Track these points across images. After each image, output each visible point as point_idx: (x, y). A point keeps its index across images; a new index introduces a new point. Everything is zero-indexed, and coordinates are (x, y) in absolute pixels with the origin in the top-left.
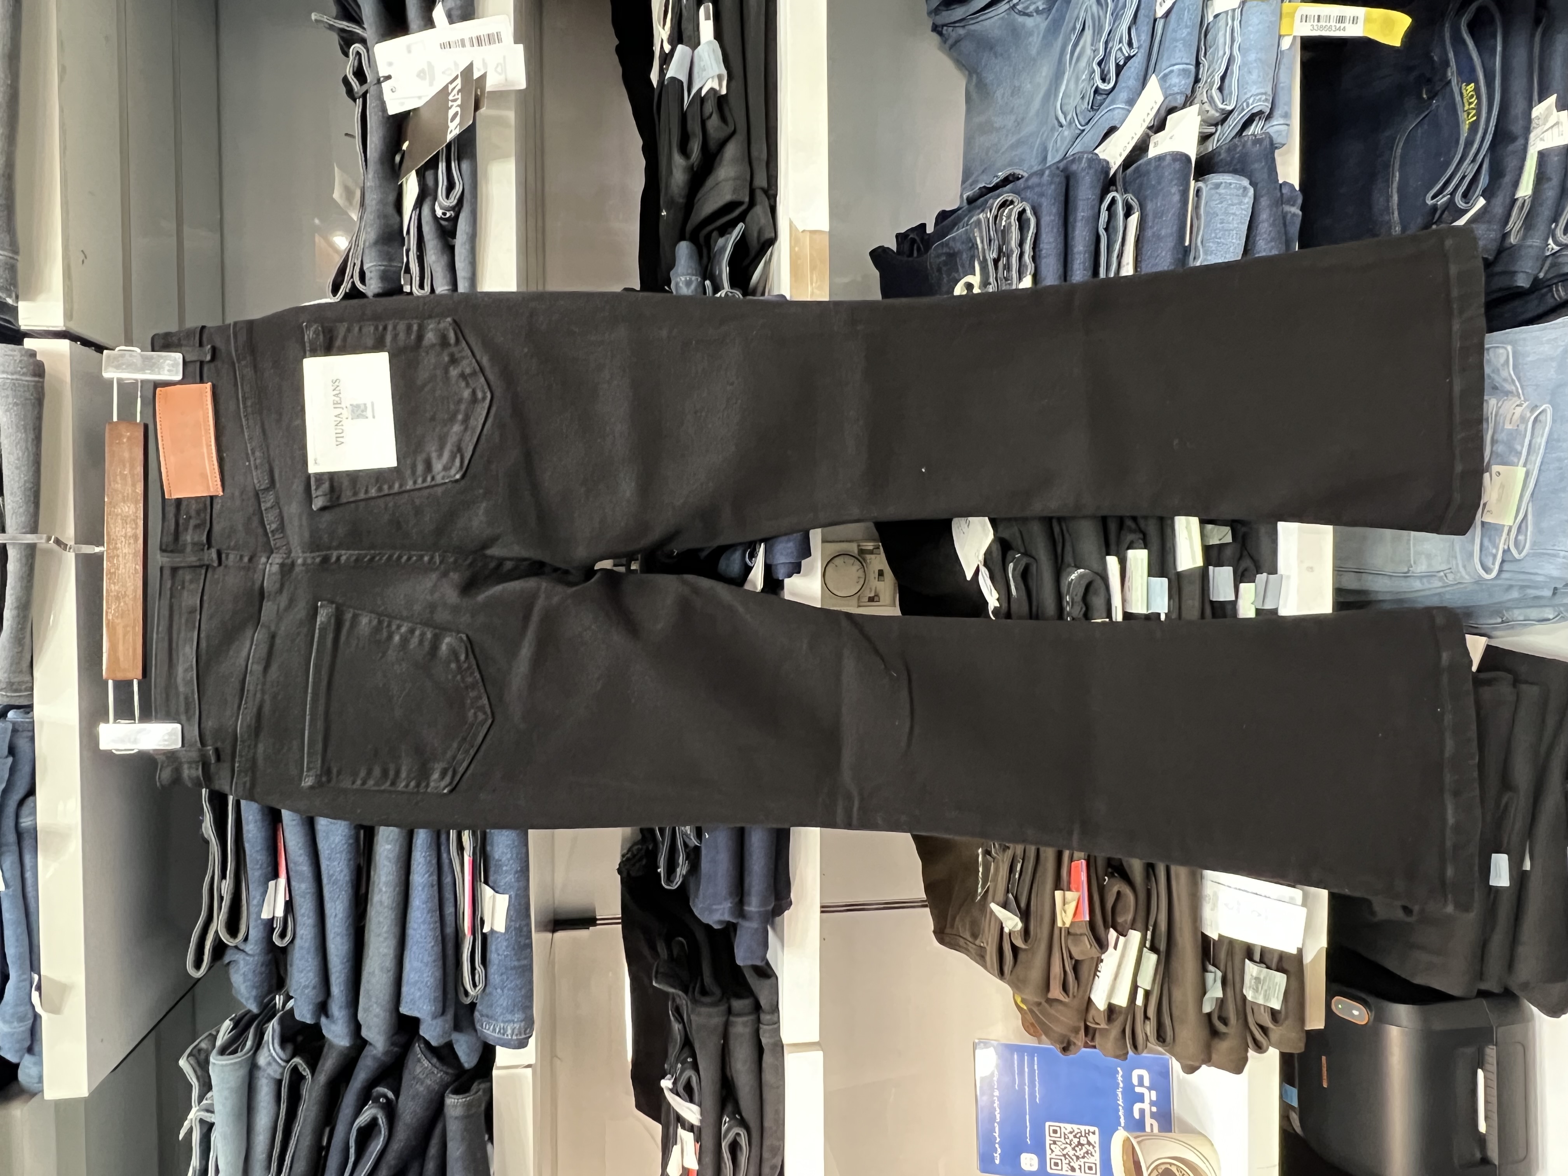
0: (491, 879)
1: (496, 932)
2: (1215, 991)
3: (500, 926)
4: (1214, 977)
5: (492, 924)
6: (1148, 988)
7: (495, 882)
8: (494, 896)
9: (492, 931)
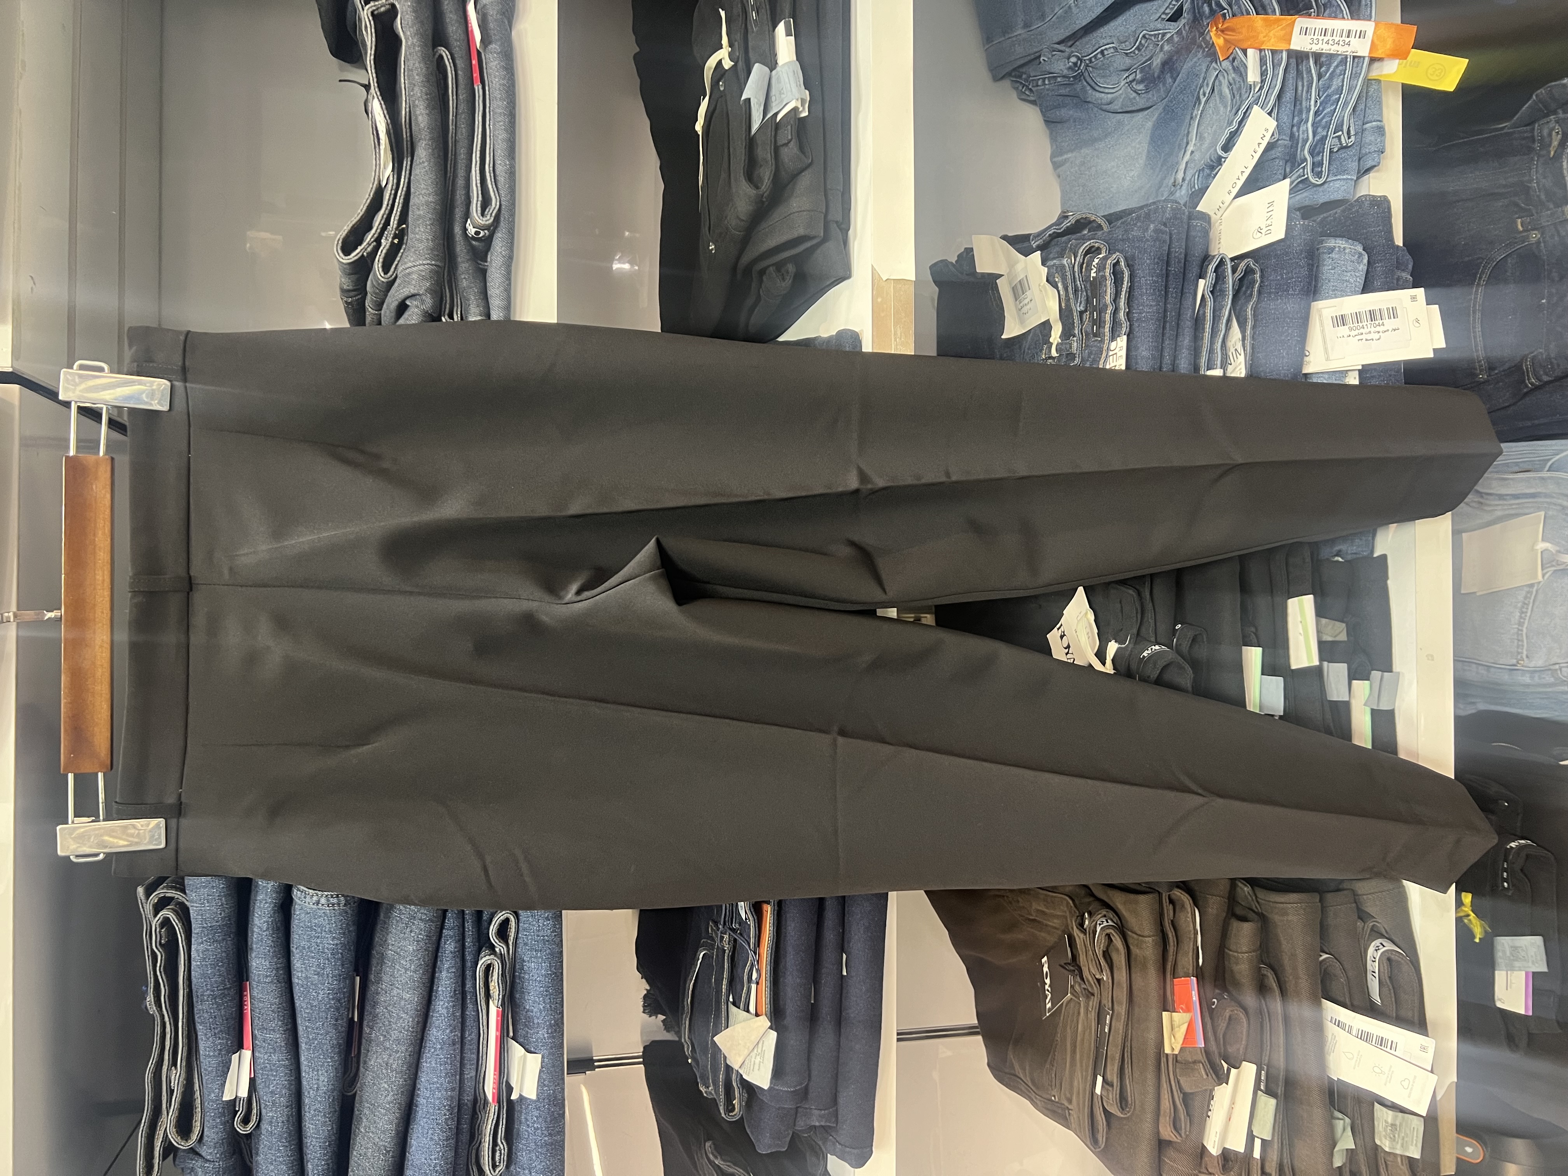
0: (521, 1032)
1: (526, 1099)
2: (1346, 1142)
3: (531, 1092)
4: (1342, 1124)
5: (521, 1090)
6: (1268, 1137)
7: (525, 1037)
8: (525, 1054)
9: (521, 1098)
